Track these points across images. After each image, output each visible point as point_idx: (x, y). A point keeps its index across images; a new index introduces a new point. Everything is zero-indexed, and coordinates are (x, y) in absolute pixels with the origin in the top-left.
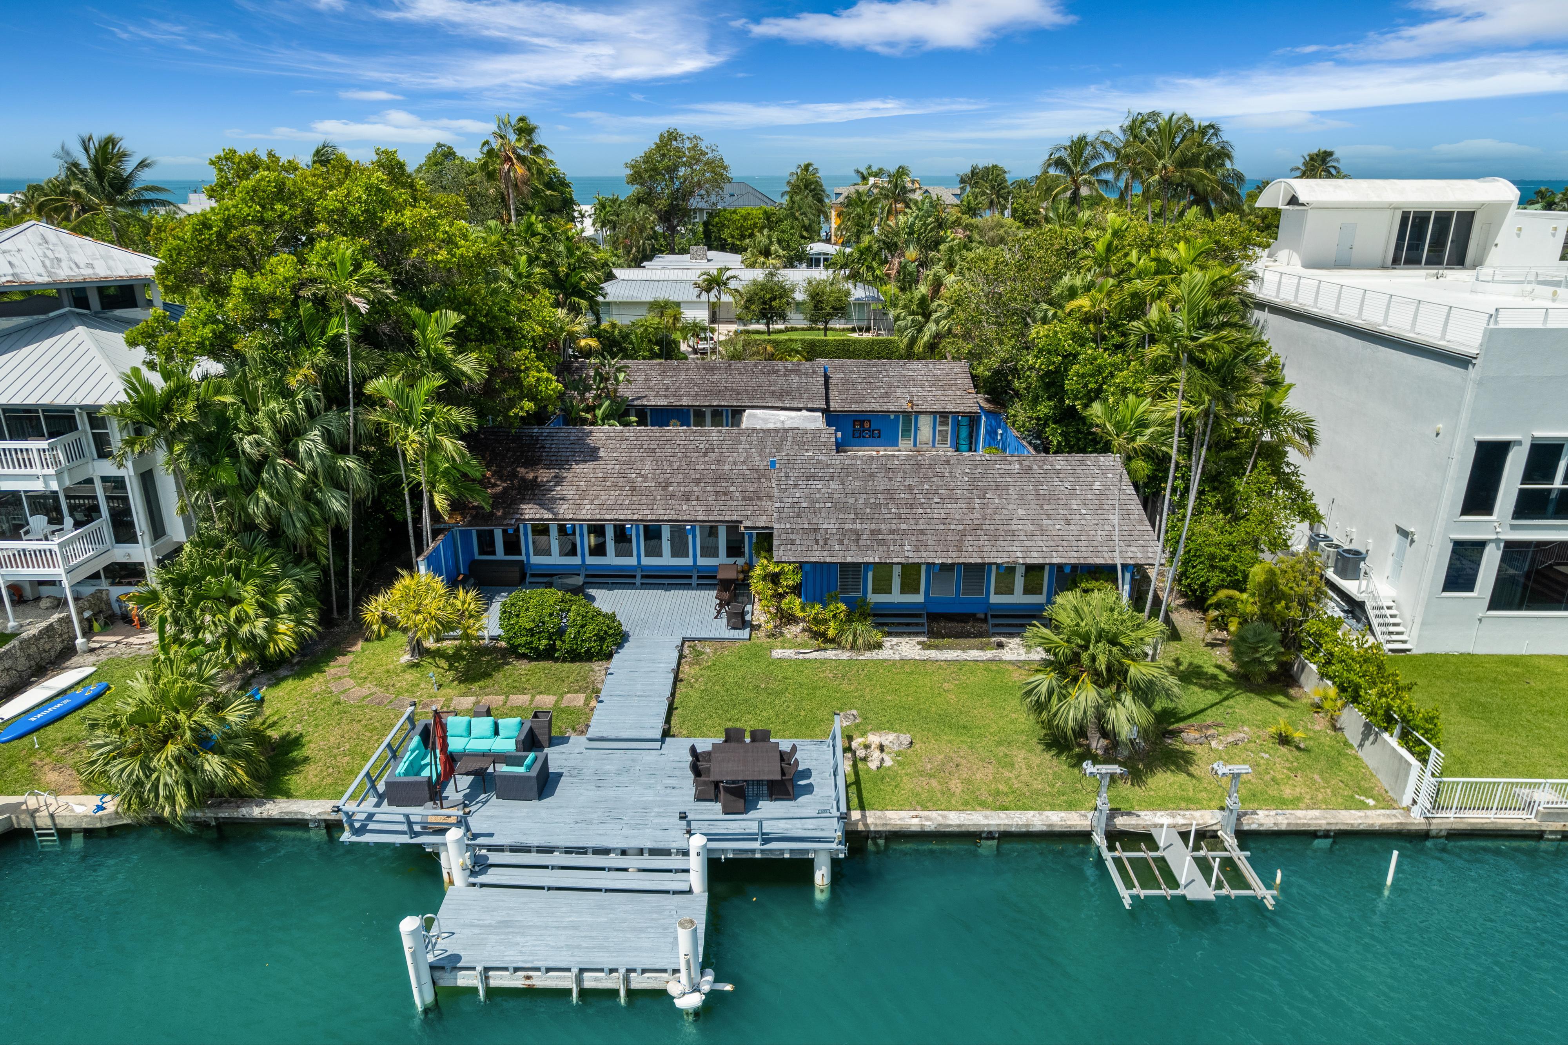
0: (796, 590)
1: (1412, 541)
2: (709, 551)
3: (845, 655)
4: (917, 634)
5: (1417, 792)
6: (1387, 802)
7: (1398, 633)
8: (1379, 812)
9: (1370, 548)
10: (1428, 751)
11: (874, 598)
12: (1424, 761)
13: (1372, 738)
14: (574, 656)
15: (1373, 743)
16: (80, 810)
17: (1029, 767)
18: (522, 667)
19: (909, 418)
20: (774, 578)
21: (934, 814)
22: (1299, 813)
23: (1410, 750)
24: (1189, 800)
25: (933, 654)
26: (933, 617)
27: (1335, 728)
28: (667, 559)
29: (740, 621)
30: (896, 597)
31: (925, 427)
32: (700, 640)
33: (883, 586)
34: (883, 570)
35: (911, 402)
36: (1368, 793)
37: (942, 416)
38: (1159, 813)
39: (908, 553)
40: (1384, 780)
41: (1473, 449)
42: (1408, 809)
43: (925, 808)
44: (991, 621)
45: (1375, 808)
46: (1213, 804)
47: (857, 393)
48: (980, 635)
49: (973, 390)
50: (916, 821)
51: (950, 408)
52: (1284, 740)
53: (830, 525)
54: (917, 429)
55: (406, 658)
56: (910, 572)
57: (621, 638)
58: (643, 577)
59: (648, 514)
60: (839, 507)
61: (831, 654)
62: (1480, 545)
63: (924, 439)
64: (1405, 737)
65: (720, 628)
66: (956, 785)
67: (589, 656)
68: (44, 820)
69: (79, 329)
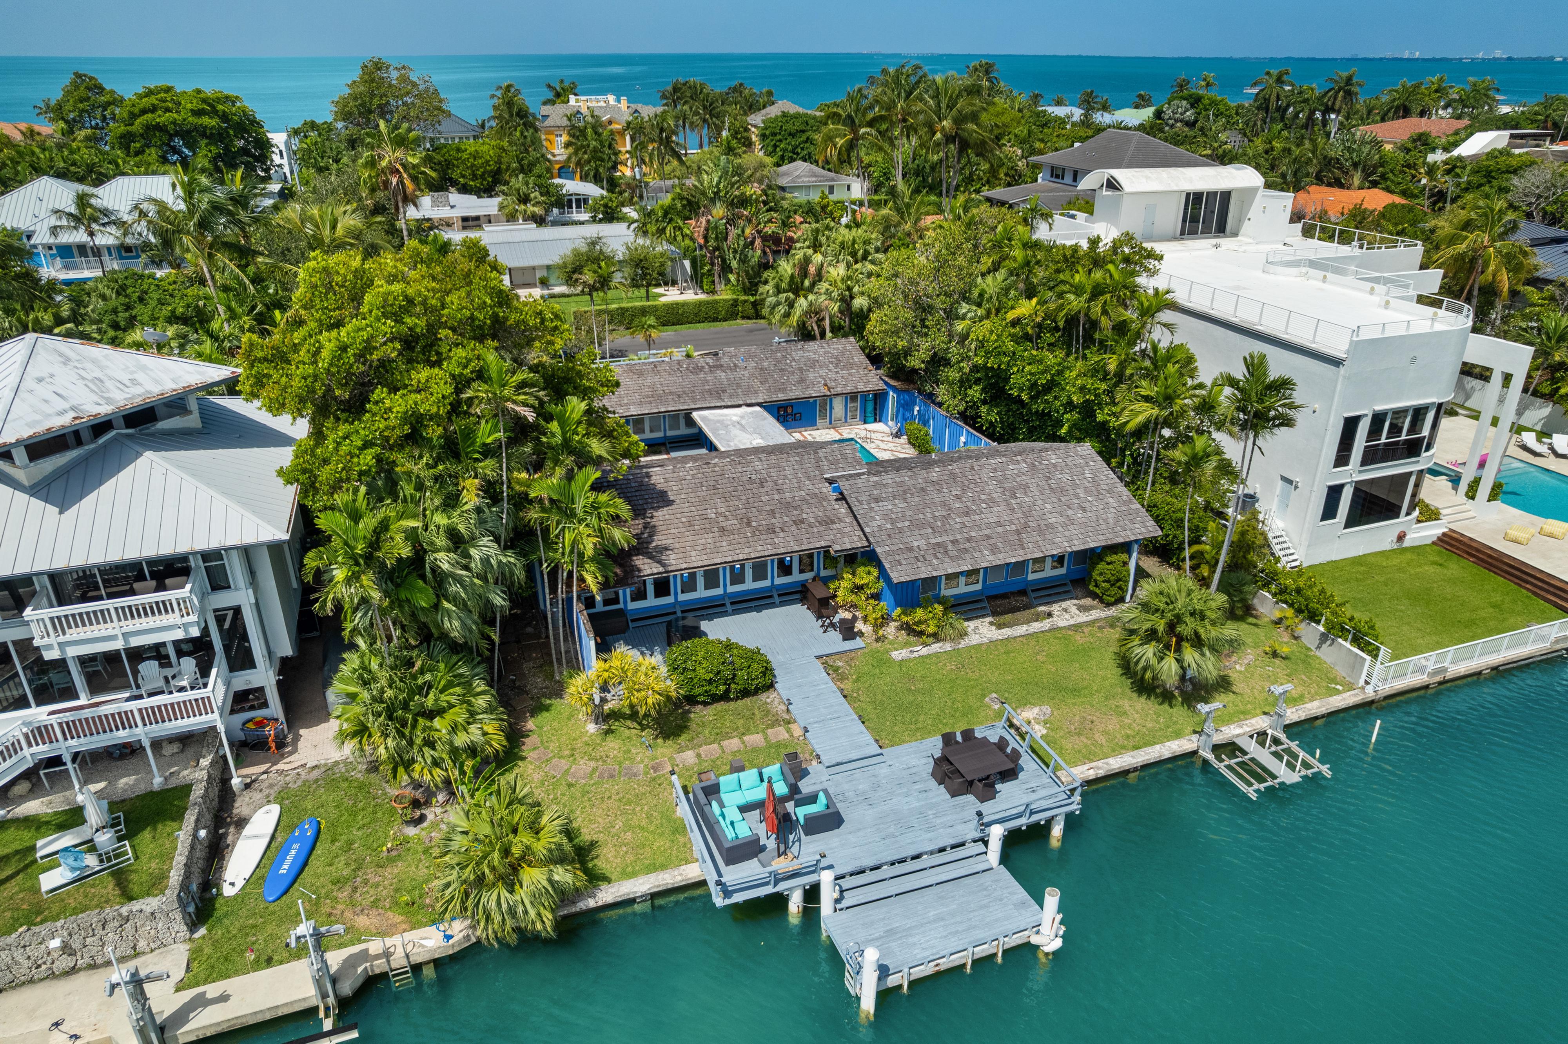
1: (1296, 487)
3: (948, 646)
4: (983, 616)
5: (1369, 675)
6: (1350, 687)
7: (1291, 554)
8: (1349, 693)
9: (1258, 491)
10: (1378, 649)
11: (946, 593)
12: (1376, 657)
13: (1328, 643)
14: (746, 693)
15: (1330, 645)
16: (430, 943)
17: (1137, 713)
18: (705, 713)
19: (826, 401)
21: (1100, 763)
22: (1308, 706)
23: (1362, 650)
24: (1243, 713)
25: (1007, 632)
26: (992, 598)
27: (1296, 638)
30: (962, 589)
31: (838, 407)
32: (827, 656)
33: (953, 583)
35: (825, 385)
36: (1333, 680)
37: (853, 396)
38: (1232, 727)
40: (1341, 671)
41: (1342, 422)
42: (1363, 688)
43: (1092, 761)
44: (1033, 595)
45: (1344, 691)
46: (1258, 711)
47: (775, 381)
48: (1027, 607)
49: (871, 367)
50: (1092, 772)
51: (861, 387)
52: (1275, 654)
53: (918, 542)
54: (831, 408)
55: (592, 728)
58: (732, 603)
60: (919, 525)
61: (936, 647)
62: (1342, 486)
63: (838, 416)
64: (1357, 640)
65: (836, 642)
66: (1101, 739)
68: (398, 961)
69: (149, 455)
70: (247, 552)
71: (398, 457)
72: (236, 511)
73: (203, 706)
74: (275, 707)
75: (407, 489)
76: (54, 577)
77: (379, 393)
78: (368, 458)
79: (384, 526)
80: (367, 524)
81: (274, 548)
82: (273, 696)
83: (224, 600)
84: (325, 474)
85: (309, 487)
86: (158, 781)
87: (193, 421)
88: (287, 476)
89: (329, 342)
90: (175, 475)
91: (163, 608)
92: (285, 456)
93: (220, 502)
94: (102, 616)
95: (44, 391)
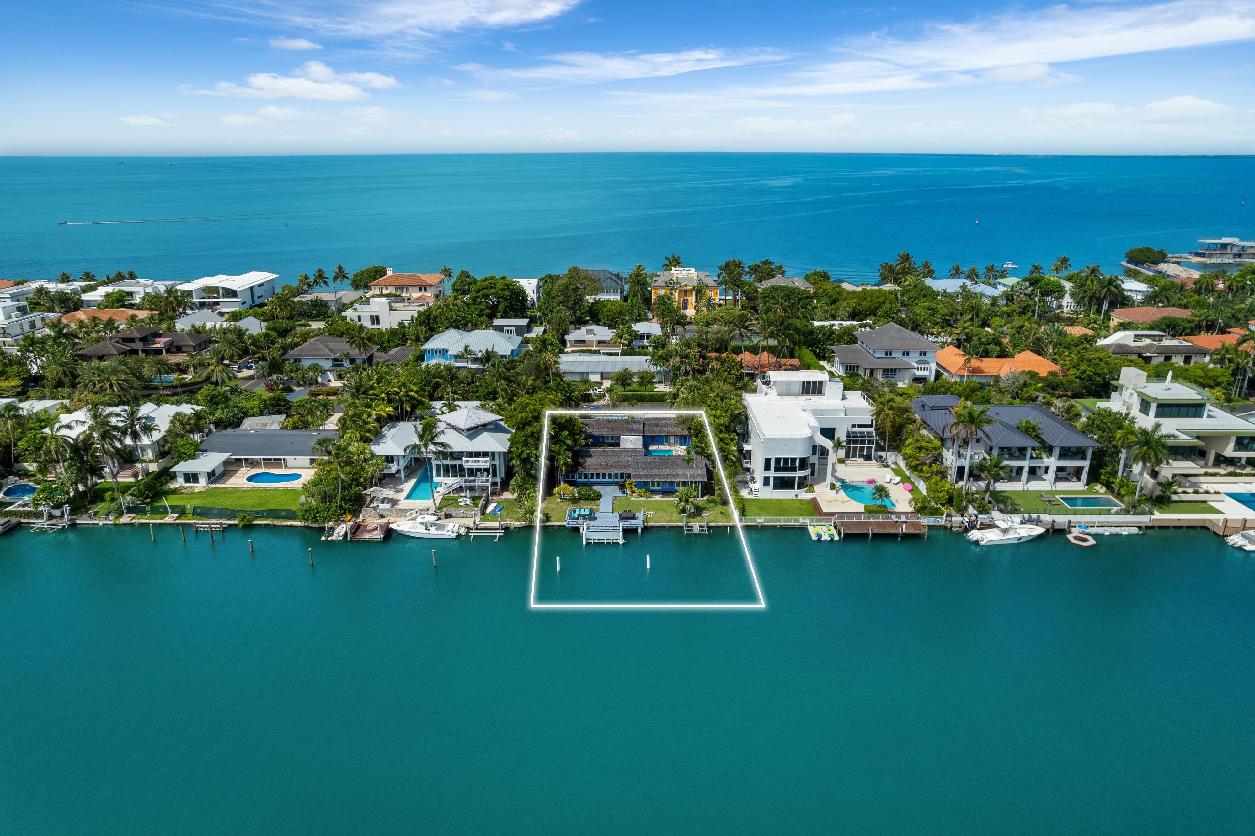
0: (635, 486)
2: (616, 478)
3: (645, 499)
4: (659, 494)
7: (759, 495)
11: (651, 488)
14: (593, 499)
16: (518, 524)
17: (674, 515)
18: (583, 502)
19: (668, 437)
20: (631, 484)
21: (659, 523)
22: (719, 523)
24: (701, 521)
25: (662, 498)
26: (663, 491)
28: (607, 480)
29: (624, 493)
30: (656, 488)
32: (617, 496)
33: (653, 485)
34: (653, 483)
35: (667, 432)
37: (676, 436)
38: (695, 523)
39: (657, 479)
41: (767, 458)
43: (657, 522)
44: (670, 492)
45: (731, 522)
46: (704, 522)
48: (668, 494)
50: (655, 524)
52: (722, 513)
53: (642, 474)
54: (669, 440)
55: (559, 500)
56: (659, 484)
57: (601, 496)
58: (602, 483)
59: (604, 471)
60: (644, 470)
61: (642, 499)
62: (769, 477)
63: (672, 442)
65: (620, 494)
67: (595, 500)
68: (512, 526)
69: (485, 433)
70: (499, 453)
71: (529, 439)
72: (499, 445)
73: (487, 481)
74: (499, 487)
75: (530, 445)
76: (467, 452)
77: (527, 427)
78: (523, 439)
79: (523, 451)
80: (520, 450)
81: (504, 453)
82: (499, 484)
83: (494, 462)
84: (515, 440)
85: (512, 443)
86: (477, 495)
87: (493, 426)
88: (509, 440)
89: (520, 415)
90: (489, 437)
91: (484, 461)
92: (509, 436)
93: (497, 443)
94: (474, 461)
95: (471, 419)
